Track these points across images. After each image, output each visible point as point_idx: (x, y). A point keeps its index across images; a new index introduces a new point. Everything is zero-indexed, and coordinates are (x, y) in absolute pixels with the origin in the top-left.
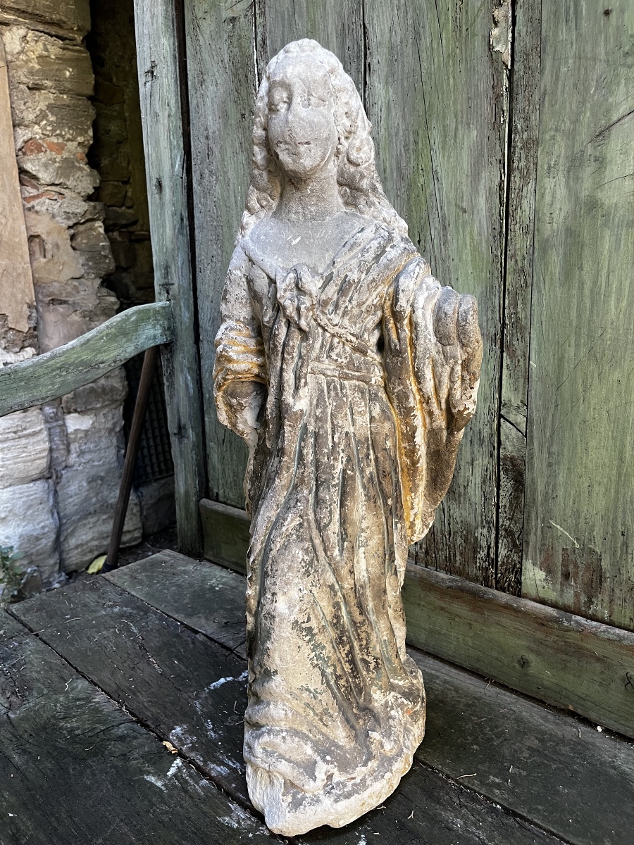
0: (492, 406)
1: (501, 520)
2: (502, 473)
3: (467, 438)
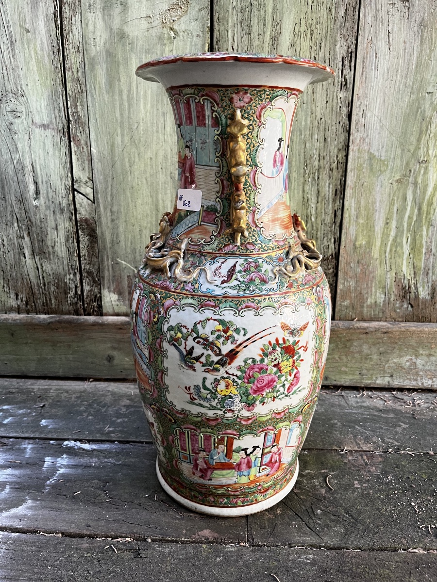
0: (67, 183)
1: (83, 266)
2: (80, 232)
3: (50, 210)
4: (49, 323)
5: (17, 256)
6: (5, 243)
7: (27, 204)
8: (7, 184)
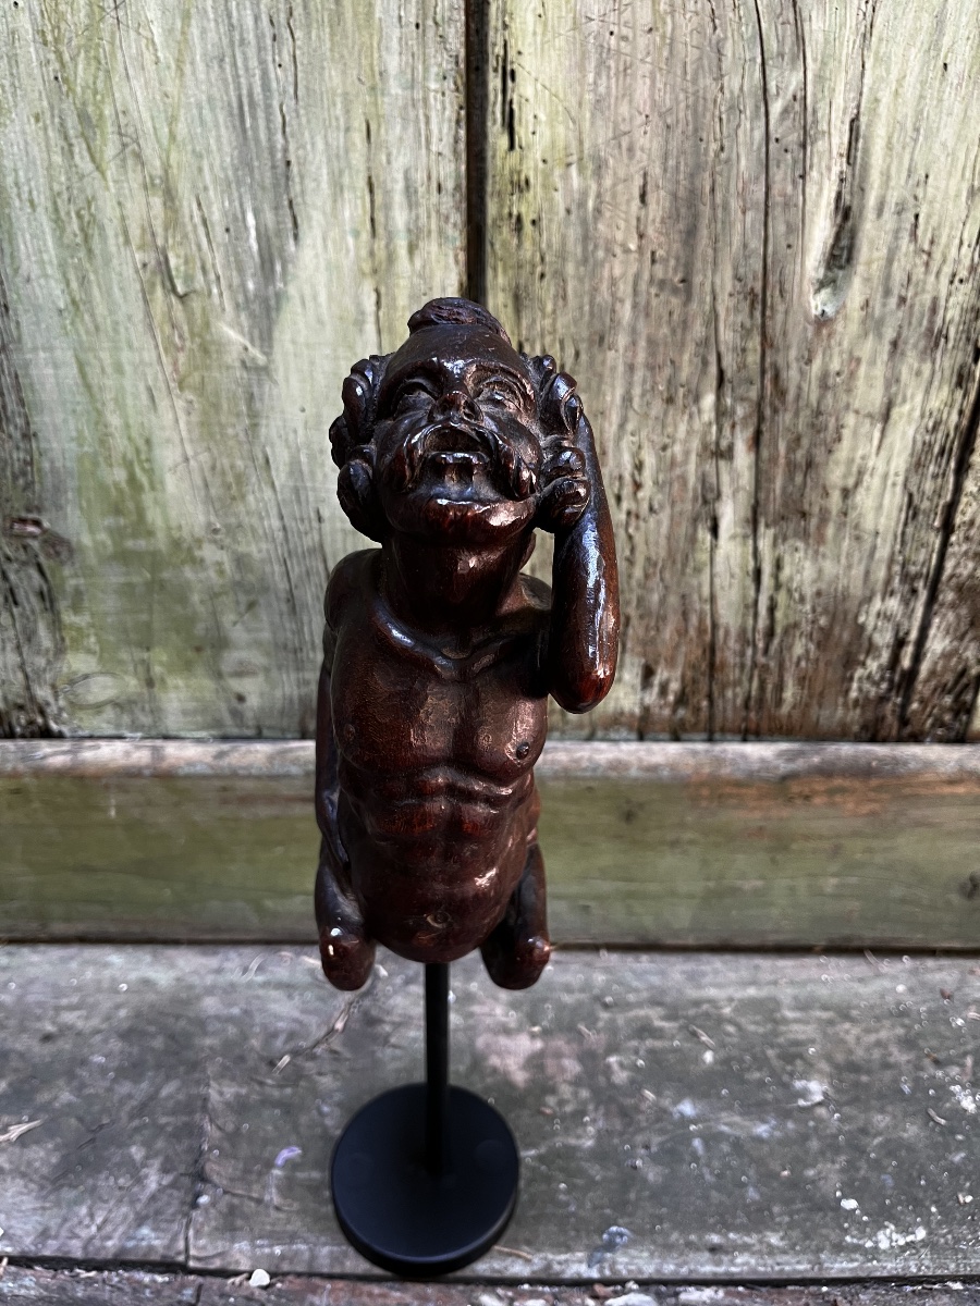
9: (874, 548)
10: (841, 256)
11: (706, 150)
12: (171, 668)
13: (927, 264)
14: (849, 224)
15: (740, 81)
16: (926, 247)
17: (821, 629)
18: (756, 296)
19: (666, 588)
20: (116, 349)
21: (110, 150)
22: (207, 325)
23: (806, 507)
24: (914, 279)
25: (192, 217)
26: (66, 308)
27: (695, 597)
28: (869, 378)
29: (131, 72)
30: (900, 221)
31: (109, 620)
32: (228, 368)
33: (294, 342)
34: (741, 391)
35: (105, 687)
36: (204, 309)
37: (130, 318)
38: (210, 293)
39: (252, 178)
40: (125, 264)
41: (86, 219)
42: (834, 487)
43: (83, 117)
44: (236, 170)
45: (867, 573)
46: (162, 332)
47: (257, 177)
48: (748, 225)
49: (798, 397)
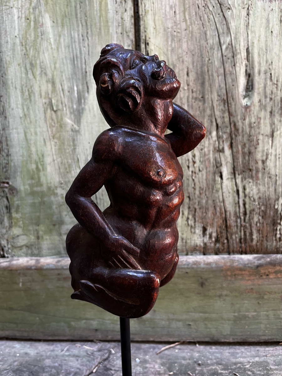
3: (266, 110)
4: (258, 267)
5: (211, 177)
6: (197, 159)
7: (233, 104)
8: (209, 79)
9: (276, 181)
10: (250, 88)
11: (205, 61)
12: (45, 232)
13: (277, 88)
14: (250, 79)
15: (212, 41)
16: (276, 82)
17: (263, 211)
18: (225, 100)
19: (207, 197)
20: (36, 128)
21: (38, 72)
22: (62, 119)
23: (251, 168)
24: (273, 92)
25: (59, 89)
26: (23, 117)
27: (218, 201)
28: (265, 124)
29: (45, 52)
30: (266, 76)
31: (27, 215)
32: (68, 131)
33: (87, 122)
34: (224, 130)
35: (24, 240)
36: (61, 115)
37: (40, 118)
38: (63, 110)
39: (76, 77)
40: (40, 103)
41: (30, 91)
42: (259, 160)
43: (31, 64)
44: (72, 75)
45: (275, 190)
46: (49, 122)
47: (78, 76)
48: (220, 80)
49: (243, 131)
